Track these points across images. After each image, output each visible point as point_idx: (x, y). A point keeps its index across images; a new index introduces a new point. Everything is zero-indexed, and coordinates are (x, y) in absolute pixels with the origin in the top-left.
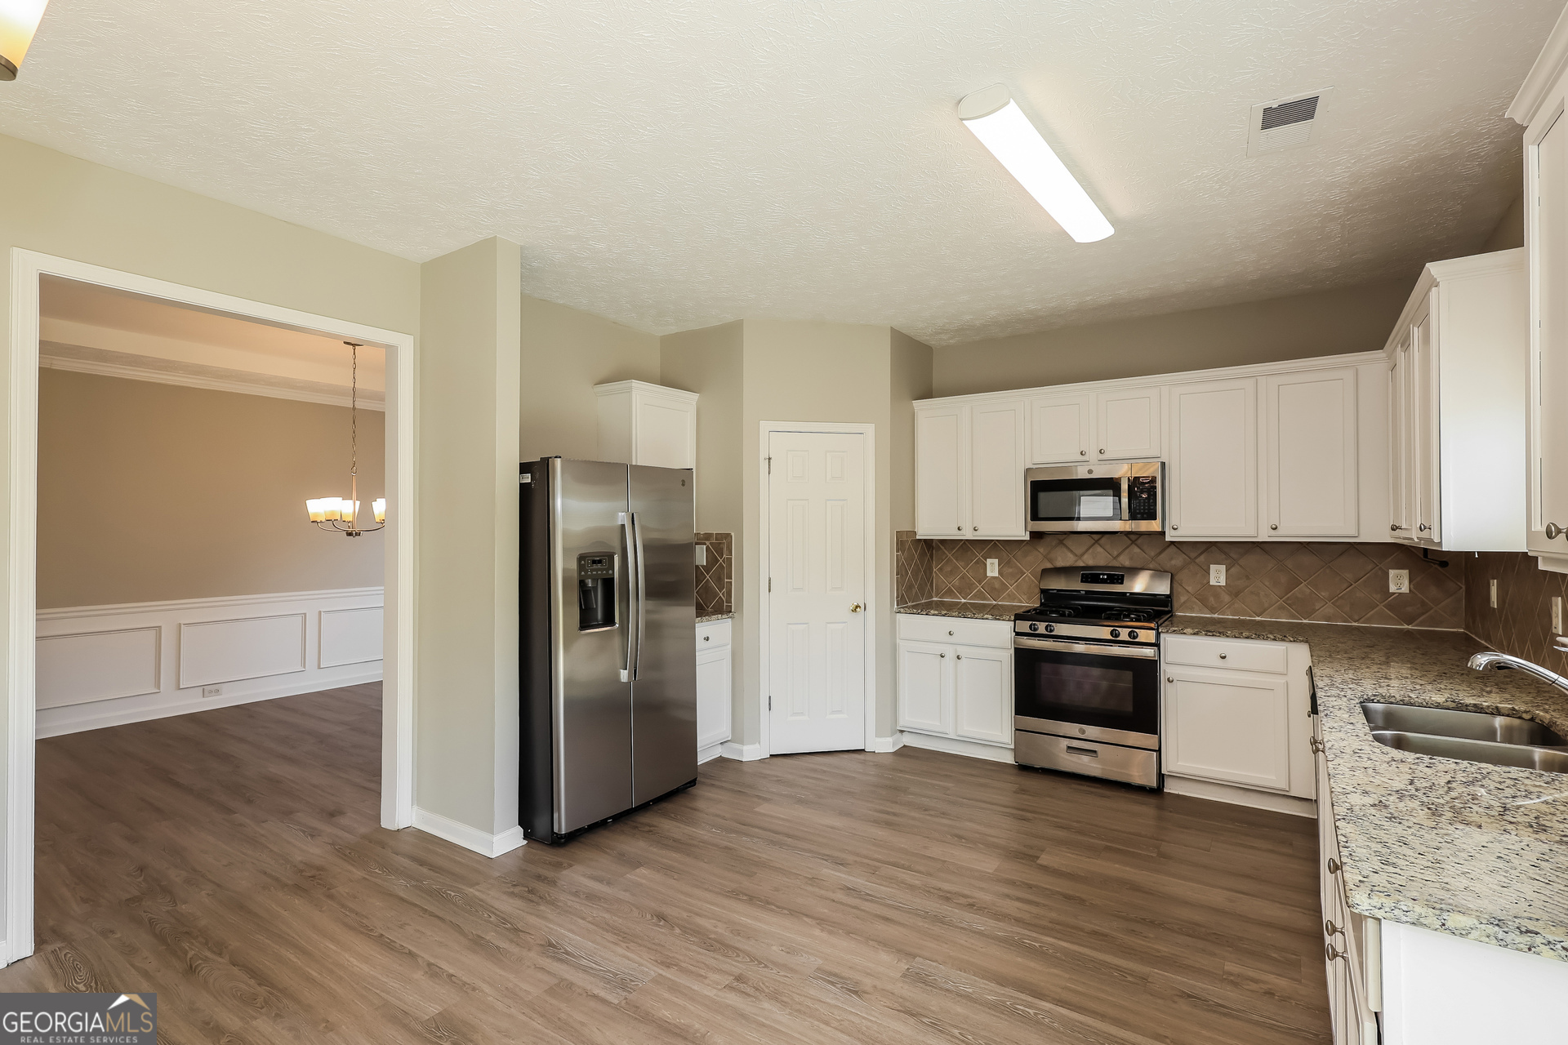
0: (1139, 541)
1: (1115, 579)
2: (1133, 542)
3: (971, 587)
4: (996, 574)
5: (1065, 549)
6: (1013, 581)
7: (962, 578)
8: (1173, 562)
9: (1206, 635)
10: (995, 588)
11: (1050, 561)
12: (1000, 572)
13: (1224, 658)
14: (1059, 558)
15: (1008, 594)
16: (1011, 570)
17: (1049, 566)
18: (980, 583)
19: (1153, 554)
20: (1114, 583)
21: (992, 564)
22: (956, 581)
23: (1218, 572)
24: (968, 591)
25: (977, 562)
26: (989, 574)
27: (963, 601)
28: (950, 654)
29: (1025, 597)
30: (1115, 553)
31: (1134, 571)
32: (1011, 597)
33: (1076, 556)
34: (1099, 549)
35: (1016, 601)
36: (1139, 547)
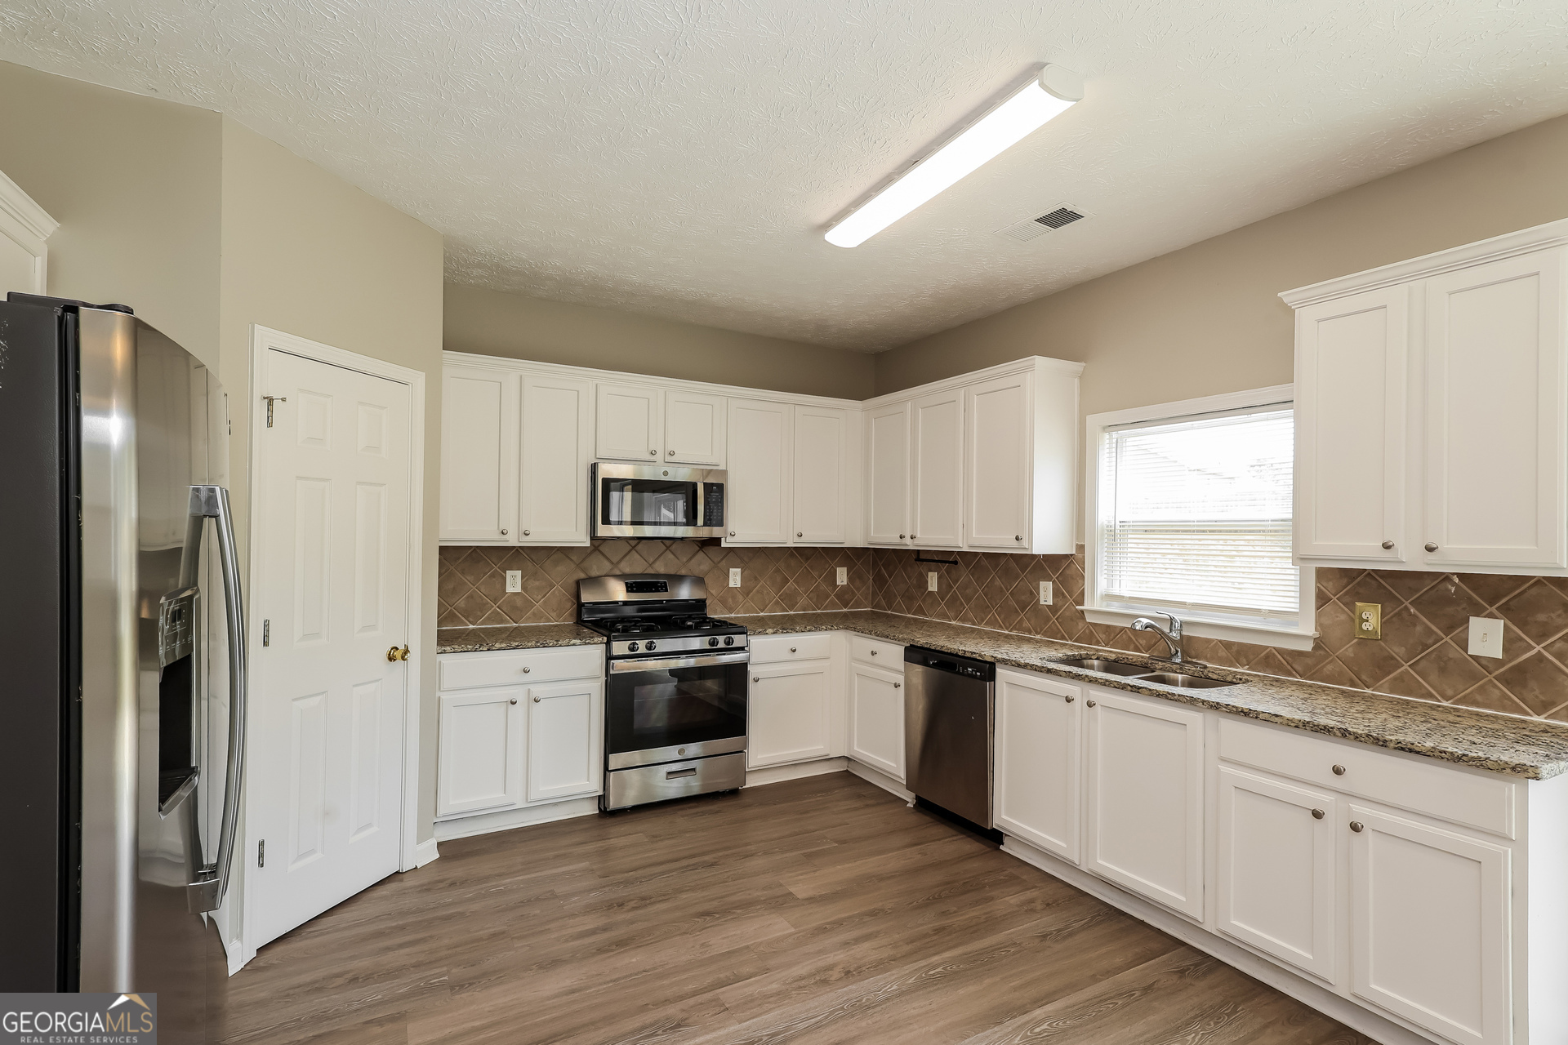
0: (674, 547)
1: (659, 587)
2: (668, 548)
3: (483, 607)
4: (518, 589)
5: (601, 557)
6: (540, 597)
7: (471, 597)
8: (702, 567)
9: (782, 632)
10: (516, 606)
11: (583, 571)
12: (523, 587)
13: (794, 651)
14: (595, 567)
15: (534, 614)
16: (537, 583)
17: (582, 576)
18: (495, 601)
19: (685, 560)
20: (659, 591)
21: (514, 577)
22: (461, 603)
23: (735, 574)
24: (479, 613)
25: (493, 576)
26: (509, 589)
27: (471, 627)
28: (521, 697)
29: (554, 614)
30: (651, 560)
31: (678, 579)
32: (537, 616)
33: (612, 563)
34: (637, 556)
35: (543, 619)
36: (672, 553)
